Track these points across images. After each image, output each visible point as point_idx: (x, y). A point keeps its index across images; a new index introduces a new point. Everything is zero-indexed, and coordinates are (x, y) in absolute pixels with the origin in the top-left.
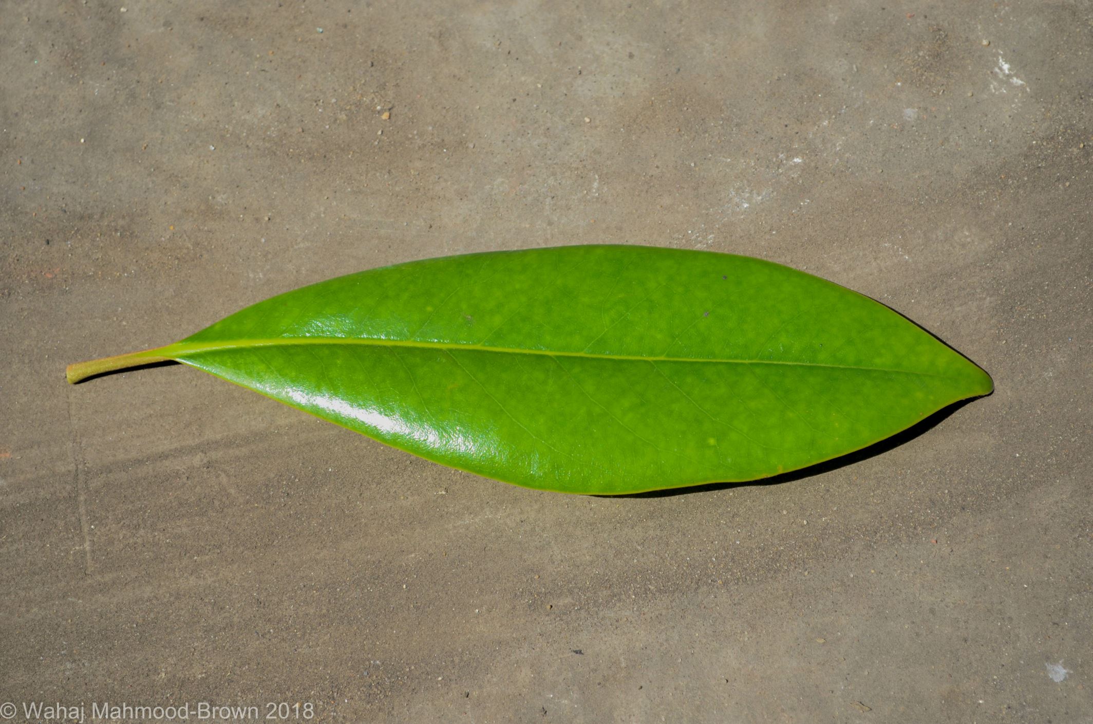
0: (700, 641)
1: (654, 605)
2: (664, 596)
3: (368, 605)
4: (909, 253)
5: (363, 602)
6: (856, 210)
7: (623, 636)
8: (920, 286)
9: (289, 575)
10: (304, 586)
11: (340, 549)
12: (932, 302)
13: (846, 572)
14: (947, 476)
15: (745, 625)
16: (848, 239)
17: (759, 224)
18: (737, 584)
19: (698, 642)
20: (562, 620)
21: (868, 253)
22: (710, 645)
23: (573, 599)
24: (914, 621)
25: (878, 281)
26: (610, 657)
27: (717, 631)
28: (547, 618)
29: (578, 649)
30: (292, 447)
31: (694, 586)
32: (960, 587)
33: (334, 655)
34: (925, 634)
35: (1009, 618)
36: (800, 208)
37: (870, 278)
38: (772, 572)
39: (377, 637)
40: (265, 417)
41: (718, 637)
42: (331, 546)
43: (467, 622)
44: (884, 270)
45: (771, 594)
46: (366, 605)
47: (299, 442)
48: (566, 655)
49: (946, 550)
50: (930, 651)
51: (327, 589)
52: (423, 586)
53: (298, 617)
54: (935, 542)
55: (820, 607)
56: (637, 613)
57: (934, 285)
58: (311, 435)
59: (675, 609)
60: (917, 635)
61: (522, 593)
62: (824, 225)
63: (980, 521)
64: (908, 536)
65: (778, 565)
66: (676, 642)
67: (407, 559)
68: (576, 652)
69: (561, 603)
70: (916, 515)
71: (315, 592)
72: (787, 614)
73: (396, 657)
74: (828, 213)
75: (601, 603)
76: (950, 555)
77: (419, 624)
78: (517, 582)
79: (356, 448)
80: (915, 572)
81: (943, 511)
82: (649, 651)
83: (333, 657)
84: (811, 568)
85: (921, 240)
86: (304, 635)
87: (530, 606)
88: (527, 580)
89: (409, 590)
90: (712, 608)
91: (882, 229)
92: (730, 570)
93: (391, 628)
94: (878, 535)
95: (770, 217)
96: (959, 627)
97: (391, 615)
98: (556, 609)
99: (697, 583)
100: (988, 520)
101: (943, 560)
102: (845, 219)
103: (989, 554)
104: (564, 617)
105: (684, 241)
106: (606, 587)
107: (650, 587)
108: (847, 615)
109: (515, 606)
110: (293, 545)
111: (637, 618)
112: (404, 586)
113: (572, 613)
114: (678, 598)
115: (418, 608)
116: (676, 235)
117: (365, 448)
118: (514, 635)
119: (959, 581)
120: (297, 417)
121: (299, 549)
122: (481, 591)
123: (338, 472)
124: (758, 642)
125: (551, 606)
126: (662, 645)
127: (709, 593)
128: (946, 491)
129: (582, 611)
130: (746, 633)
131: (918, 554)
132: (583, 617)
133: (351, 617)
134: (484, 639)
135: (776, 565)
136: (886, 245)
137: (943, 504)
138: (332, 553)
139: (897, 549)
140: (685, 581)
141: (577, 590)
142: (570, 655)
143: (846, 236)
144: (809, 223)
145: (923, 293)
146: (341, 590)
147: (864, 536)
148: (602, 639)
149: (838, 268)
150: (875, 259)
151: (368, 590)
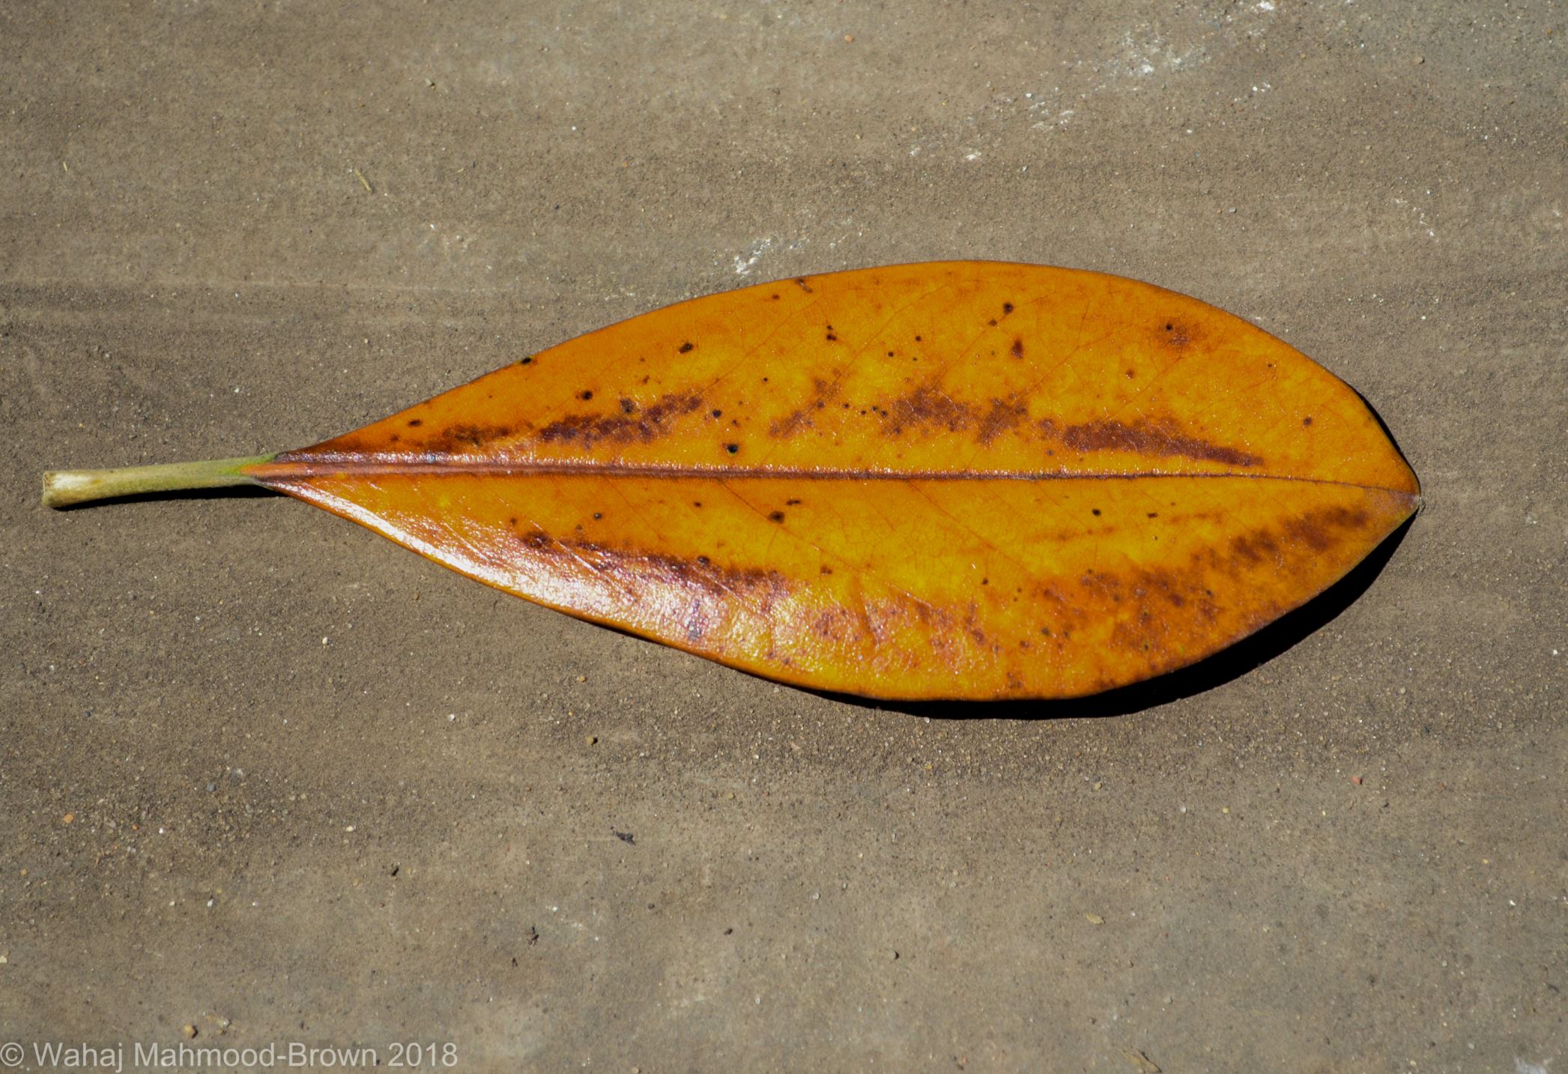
0: (863, 869)
1: (791, 780)
2: (815, 769)
3: (248, 660)
4: (1438, 225)
5: (239, 652)
6: (1356, 123)
7: (719, 828)
8: (1444, 292)
9: (111, 571)
10: (135, 598)
11: (221, 542)
12: (1460, 329)
13: (1174, 800)
14: (1409, 662)
15: (958, 857)
16: (1327, 174)
17: (1163, 109)
18: (961, 776)
19: (859, 869)
20: (610, 771)
21: (1359, 210)
22: (880, 880)
23: (640, 735)
24: (1283, 922)
25: (1367, 266)
26: (684, 860)
27: (901, 857)
28: (582, 761)
29: (626, 832)
30: (177, 333)
31: (877, 761)
32: (1385, 877)
33: (159, 739)
34: (1297, 951)
35: (1466, 956)
36: (1251, 96)
37: (1353, 256)
38: (1033, 770)
39: (250, 724)
40: (139, 265)
41: (900, 869)
42: (204, 533)
43: (428, 733)
44: (1383, 248)
45: (1022, 810)
46: (243, 658)
47: (192, 325)
48: (600, 839)
49: (1375, 801)
50: (1300, 985)
51: (176, 614)
52: (361, 649)
53: (108, 653)
54: (1358, 781)
55: (1110, 855)
56: (757, 789)
57: (1472, 297)
58: (216, 317)
59: (829, 797)
60: (1283, 949)
61: (546, 702)
62: (1288, 139)
63: (1454, 760)
64: (1310, 759)
65: (1047, 758)
66: (817, 860)
67: (343, 591)
68: (622, 837)
69: (615, 739)
70: (1334, 722)
71: (152, 612)
72: (1043, 855)
73: (275, 770)
74: (1300, 118)
75: (693, 755)
76: (1381, 811)
77: (336, 717)
78: (541, 681)
79: (297, 361)
80: (1305, 830)
81: (1387, 726)
82: (761, 866)
83: (157, 743)
84: (1109, 779)
85: (1466, 207)
86: (111, 689)
87: (555, 730)
88: (562, 682)
89: (333, 649)
90: (901, 812)
91: (1397, 170)
92: (954, 748)
93: (281, 714)
94: (1253, 744)
95: (1187, 101)
96: (1365, 953)
97: (287, 689)
98: (603, 747)
99: (884, 758)
100: (1471, 763)
101: (1364, 819)
102: (1331, 137)
103: (1456, 827)
104: (615, 767)
105: (1013, 109)
106: (708, 728)
107: (793, 745)
108: (1156, 881)
109: (526, 724)
110: (132, 516)
111: (753, 799)
112: (325, 640)
113: (633, 761)
114: (842, 779)
115: (340, 687)
116: (1001, 96)
117: (314, 364)
118: (512, 779)
119: (1387, 866)
120: (198, 277)
121: (142, 526)
122: (470, 681)
123: (251, 397)
124: (973, 896)
125: (596, 741)
126: (789, 859)
127: (903, 781)
128: (1403, 691)
129: (653, 764)
130: (955, 873)
131: (1321, 796)
132: (650, 774)
133: (209, 676)
134: (452, 773)
135: (1043, 757)
136: (1398, 201)
137: (1390, 713)
138: (203, 547)
139: (1281, 779)
140: (862, 749)
141: (652, 721)
142: (609, 839)
143: (1325, 168)
144: (1259, 129)
145: (1447, 308)
146: (203, 620)
147: (1224, 740)
148: (677, 822)
149: (1296, 225)
150: (1371, 223)
151: (253, 632)
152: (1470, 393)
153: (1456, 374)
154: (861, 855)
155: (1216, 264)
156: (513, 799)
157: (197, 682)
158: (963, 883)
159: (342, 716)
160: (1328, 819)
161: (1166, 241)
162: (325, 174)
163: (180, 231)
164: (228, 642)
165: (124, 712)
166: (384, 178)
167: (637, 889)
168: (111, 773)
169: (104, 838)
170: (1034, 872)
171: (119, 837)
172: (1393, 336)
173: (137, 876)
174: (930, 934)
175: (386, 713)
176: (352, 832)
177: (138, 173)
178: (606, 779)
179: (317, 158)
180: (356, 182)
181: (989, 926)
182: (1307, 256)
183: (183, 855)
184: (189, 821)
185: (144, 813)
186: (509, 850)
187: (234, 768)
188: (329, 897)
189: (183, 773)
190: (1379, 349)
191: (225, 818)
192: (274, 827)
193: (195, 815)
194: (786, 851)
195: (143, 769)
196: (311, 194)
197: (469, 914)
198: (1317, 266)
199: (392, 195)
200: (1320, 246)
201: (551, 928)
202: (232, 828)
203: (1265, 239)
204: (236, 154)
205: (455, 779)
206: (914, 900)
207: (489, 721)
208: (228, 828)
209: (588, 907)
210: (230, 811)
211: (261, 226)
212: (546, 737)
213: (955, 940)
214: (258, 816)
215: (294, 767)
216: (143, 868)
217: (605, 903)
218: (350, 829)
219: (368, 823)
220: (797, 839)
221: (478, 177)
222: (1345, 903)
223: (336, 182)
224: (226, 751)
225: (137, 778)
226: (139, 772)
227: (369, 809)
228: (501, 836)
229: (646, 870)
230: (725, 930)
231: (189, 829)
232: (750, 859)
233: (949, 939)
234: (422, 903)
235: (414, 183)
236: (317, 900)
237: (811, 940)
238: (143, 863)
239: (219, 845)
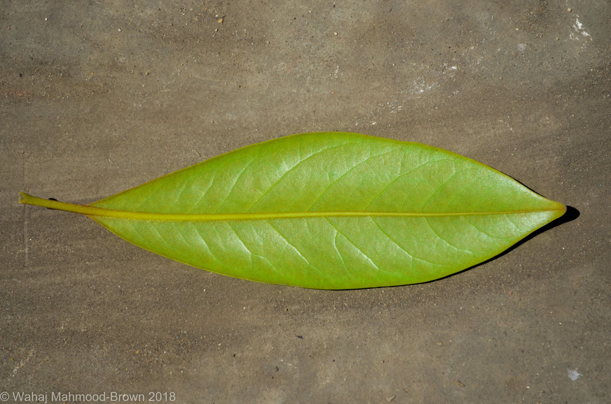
0: (370, 338)
1: (346, 314)
2: (352, 310)
3: (183, 299)
4: (513, 127)
5: (180, 297)
6: (485, 99)
7: (327, 331)
8: (517, 146)
9: (139, 278)
10: (148, 285)
11: (170, 265)
12: (523, 156)
13: (458, 306)
14: (521, 257)
15: (397, 331)
16: (478, 116)
17: (428, 102)
18: (395, 307)
19: (369, 338)
20: (293, 318)
21: (489, 125)
22: (376, 340)
23: (300, 306)
24: (495, 337)
25: (494, 141)
26: (318, 341)
27: (381, 333)
28: (284, 316)
29: (300, 335)
31: (370, 306)
32: (523, 321)
33: (160, 325)
34: (500, 346)
35: (549, 341)
36: (453, 95)
37: (489, 139)
38: (416, 302)
39: (186, 317)
41: (381, 336)
42: (165, 263)
43: (238, 314)
44: (498, 135)
45: (414, 314)
46: (182, 299)
48: (293, 338)
49: (517, 299)
50: (502, 356)
51: (160, 288)
52: (215, 291)
53: (142, 302)
54: (511, 294)
55: (441, 324)
56: (336, 318)
57: (526, 146)
59: (358, 318)
60: (496, 346)
61: (271, 300)
62: (466, 107)
63: (538, 284)
64: (496, 289)
65: (420, 298)
66: (356, 336)
67: (208, 275)
68: (299, 337)
69: (293, 308)
70: (502, 277)
71: (153, 288)
72: (422, 327)
73: (195, 330)
74: (469, 100)
75: (316, 310)
76: (519, 301)
77: (211, 312)
78: (269, 294)
80: (497, 310)
81: (517, 276)
82: (340, 340)
84: (438, 302)
85: (520, 120)
86: (145, 312)
87: (275, 308)
88: (275, 294)
89: (207, 292)
90: (379, 319)
91: (499, 112)
92: (392, 299)
93: (195, 313)
94: (479, 287)
95: (435, 99)
96: (520, 344)
97: (195, 306)
98: (290, 311)
99: (372, 304)
100: (543, 284)
101: (514, 305)
102: (478, 104)
103: (541, 303)
104: (294, 317)
105: (384, 108)
106: (320, 302)
107: (345, 304)
109: (267, 308)
110: (143, 261)
111: (336, 321)
112: (205, 290)
113: (299, 314)
114: (361, 312)
115: (211, 303)
116: (380, 104)
118: (265, 324)
119: (522, 317)
121: (147, 264)
122: (248, 297)
124: (403, 341)
125: (287, 310)
126: (348, 337)
127: (379, 310)
128: (520, 265)
129: (305, 314)
130: (397, 335)
131: (501, 299)
132: (305, 317)
133: (172, 305)
134: (247, 324)
135: (418, 298)
136: (500, 121)
137: (518, 272)
138: (165, 267)
139: (489, 296)
140: (365, 302)
141: (303, 302)
142: (295, 338)
143: (477, 114)
144: (457, 104)
145: (519, 150)
146: (168, 289)
147: (470, 286)
148: (314, 331)
149: (471, 132)
150: (493, 128)
151: (183, 290)
152: (529, 175)
153: (524, 170)
154: (369, 334)
155: (449, 146)
156: (265, 330)
157: (169, 307)
158: (400, 338)
159: (213, 312)
160: (503, 306)
161: (434, 141)
162: (185, 153)
163: (146, 175)
164: (176, 294)
165: (149, 319)
166: (203, 152)
167: (305, 352)
168: (148, 337)
169: (149, 356)
170: (420, 332)
171: (153, 355)
172: (504, 161)
173: (160, 366)
174: (392, 354)
175: (225, 309)
176: (220, 346)
177: (131, 159)
178: (292, 321)
179: (182, 148)
180: (195, 154)
181: (409, 350)
182: (476, 140)
183: (172, 359)
184: (173, 348)
185: (159, 348)
186: (266, 345)
187: (183, 331)
188: (216, 365)
189: (169, 334)
190: (501, 165)
191: (183, 346)
192: (197, 347)
193: (174, 346)
194: (347, 335)
195: (157, 335)
196: (182, 159)
197: (258, 365)
198: (479, 143)
199: (206, 157)
200: (479, 137)
201: (282, 366)
202: (185, 349)
203: (463, 137)
204: (159, 150)
205: (248, 326)
206: (386, 345)
207: (256, 308)
208: (184, 349)
209: (292, 358)
210: (184, 344)
211: (169, 171)
212: (273, 310)
213: (400, 355)
214: (193, 344)
215: (201, 329)
216: (161, 364)
217: (297, 357)
218: (220, 345)
219: (225, 342)
220: (350, 331)
221: (230, 148)
222: (511, 330)
223: (189, 155)
224: (180, 327)
225: (156, 338)
226: (156, 336)
227: (224, 338)
228: (263, 341)
229: (307, 346)
230: (332, 360)
231: (173, 351)
232: (337, 339)
233: (398, 355)
234: (244, 364)
235: (212, 152)
236: (213, 367)
237: (358, 360)
238: (161, 362)
239: (182, 354)
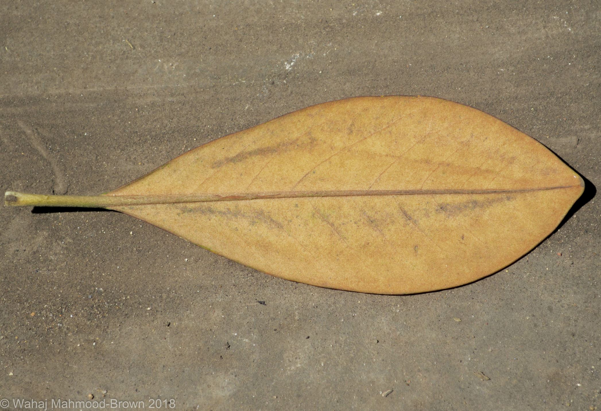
154: (359, 302)
155: (483, 49)
156: (214, 291)
157: (80, 254)
158: (402, 310)
159: (141, 263)
160: (549, 271)
161: (461, 41)
162: (113, 43)
163: (56, 71)
164: (91, 237)
165: (51, 269)
166: (138, 42)
167: (269, 323)
168: (48, 294)
169: (48, 321)
170: (431, 303)
171: (54, 320)
172: (558, 73)
173: (63, 335)
174: (390, 331)
175: (159, 260)
176: (149, 310)
177: (37, 49)
178: (252, 280)
179: (109, 37)
180: (126, 45)
181: (414, 326)
182: (519, 43)
183: (81, 325)
184: (83, 311)
185: (64, 309)
186: (215, 312)
187: (99, 288)
188: (143, 337)
189: (78, 292)
190: (553, 78)
191: (97, 309)
192: (117, 311)
193: (85, 308)
194: (328, 303)
195: (61, 291)
196: (109, 51)
197: (201, 339)
198: (524, 47)
199: (142, 49)
200: (524, 38)
201: (235, 342)
202: (100, 313)
203: (502, 37)
204: (76, 38)
205: (190, 285)
206: (383, 318)
207: (202, 260)
208: (99, 313)
209: (249, 332)
210: (99, 306)
211: (89, 66)
212: (226, 265)
213: (401, 333)
214: (111, 307)
215: (123, 286)
216: (65, 332)
217: (256, 330)
218: (149, 309)
219: (156, 306)
220: (332, 298)
221: (176, 39)
222: (559, 304)
223: (118, 46)
224: (95, 281)
225: (60, 295)
226: (60, 293)
227: (156, 300)
228: (211, 306)
229: (272, 315)
230: (306, 337)
231: (83, 314)
232: (314, 307)
233: (398, 333)
234: (181, 337)
235: (150, 44)
236: (138, 339)
237: (342, 339)
238: (65, 330)
239: (96, 320)
